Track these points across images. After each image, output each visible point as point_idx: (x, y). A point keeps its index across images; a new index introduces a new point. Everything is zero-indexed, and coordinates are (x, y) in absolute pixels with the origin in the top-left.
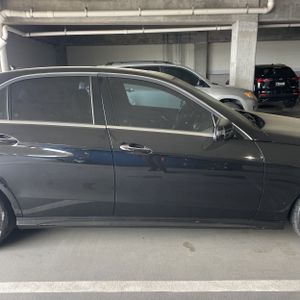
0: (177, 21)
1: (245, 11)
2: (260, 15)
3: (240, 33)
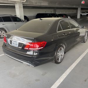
1: (20, 1)
2: (23, 2)
3: (19, 7)
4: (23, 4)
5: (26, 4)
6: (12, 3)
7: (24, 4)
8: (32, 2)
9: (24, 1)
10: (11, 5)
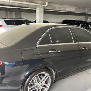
0: (21, 5)
1: (41, 5)
2: (44, 7)
3: (39, 11)
4: (44, 9)
5: (47, 8)
6: (32, 7)
7: (46, 8)
8: (55, 7)
9: (46, 6)
10: (32, 9)
